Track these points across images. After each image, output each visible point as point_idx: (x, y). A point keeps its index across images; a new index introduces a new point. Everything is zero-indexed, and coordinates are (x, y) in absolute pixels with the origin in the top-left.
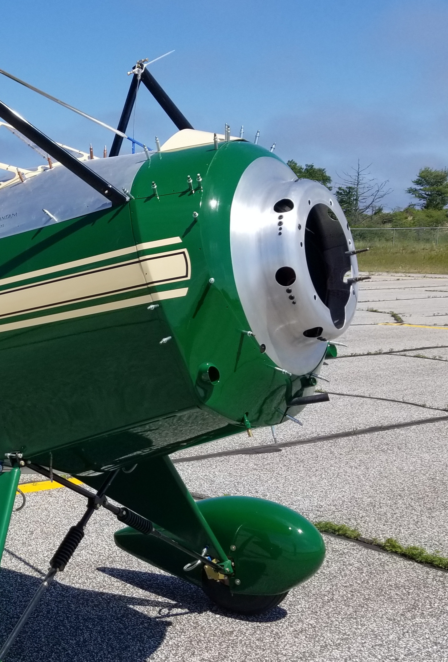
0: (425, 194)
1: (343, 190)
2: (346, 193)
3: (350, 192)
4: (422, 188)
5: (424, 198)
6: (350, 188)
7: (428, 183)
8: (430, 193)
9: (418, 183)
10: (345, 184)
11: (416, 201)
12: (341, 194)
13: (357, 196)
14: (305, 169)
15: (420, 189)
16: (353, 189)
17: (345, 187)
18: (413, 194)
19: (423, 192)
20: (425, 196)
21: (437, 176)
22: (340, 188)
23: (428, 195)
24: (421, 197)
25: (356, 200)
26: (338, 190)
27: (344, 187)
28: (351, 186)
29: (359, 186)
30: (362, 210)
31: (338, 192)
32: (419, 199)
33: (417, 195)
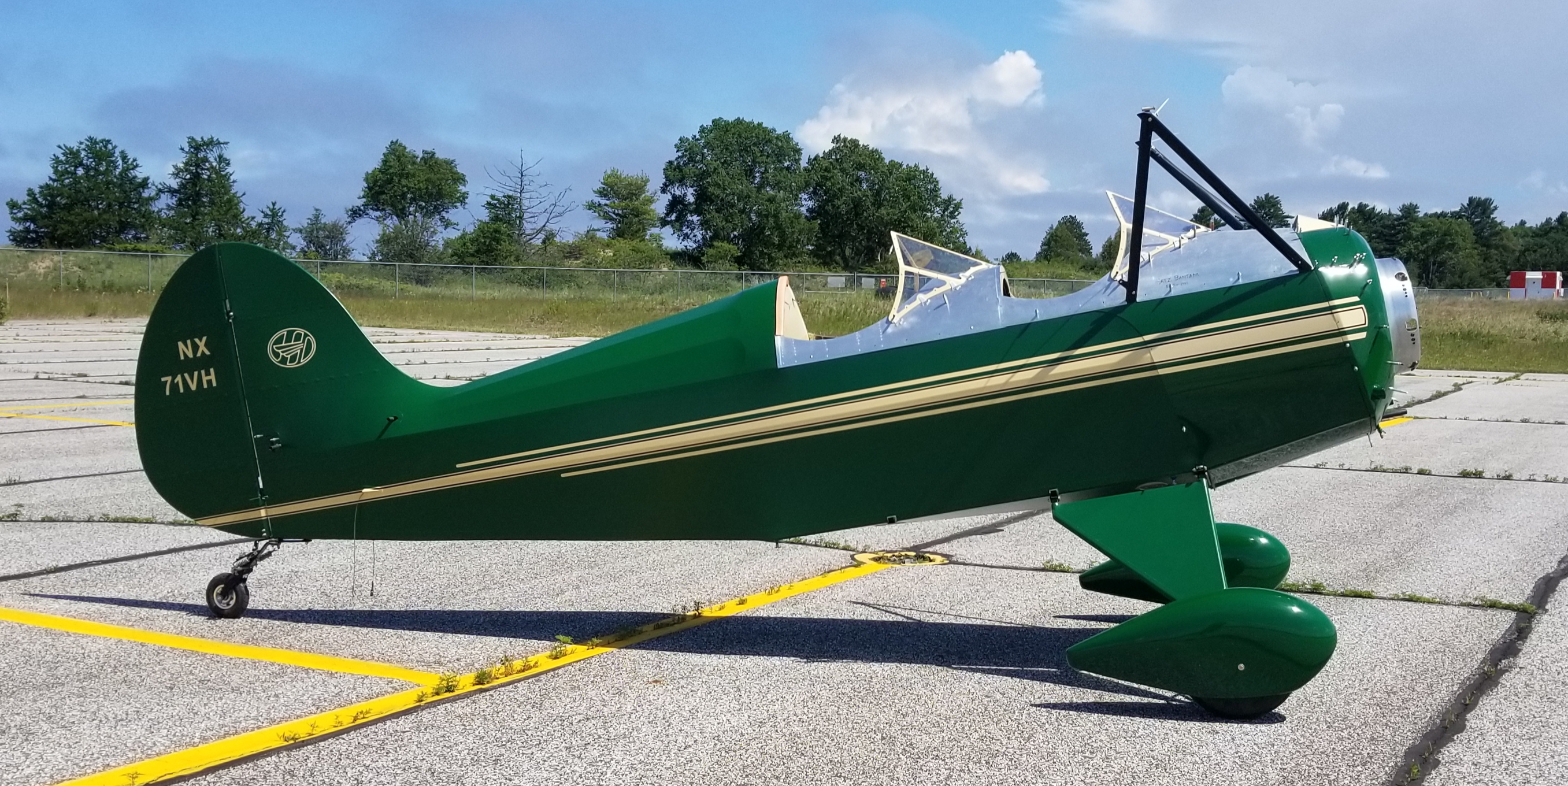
0: (614, 213)
1: (498, 200)
2: (503, 206)
3: (509, 203)
4: (608, 202)
5: (612, 219)
6: (509, 197)
7: (617, 195)
8: (620, 212)
9: (602, 193)
10: (501, 189)
11: (599, 223)
12: (495, 206)
13: (521, 210)
14: (421, 159)
15: (606, 205)
16: (515, 199)
17: (502, 195)
18: (595, 212)
19: (610, 210)
20: (614, 216)
21: (631, 185)
22: (493, 197)
23: (617, 215)
24: (607, 217)
25: (521, 218)
26: (489, 200)
27: (499, 195)
28: (511, 193)
29: (523, 194)
30: (529, 235)
31: (489, 203)
32: (604, 221)
33: (602, 214)
